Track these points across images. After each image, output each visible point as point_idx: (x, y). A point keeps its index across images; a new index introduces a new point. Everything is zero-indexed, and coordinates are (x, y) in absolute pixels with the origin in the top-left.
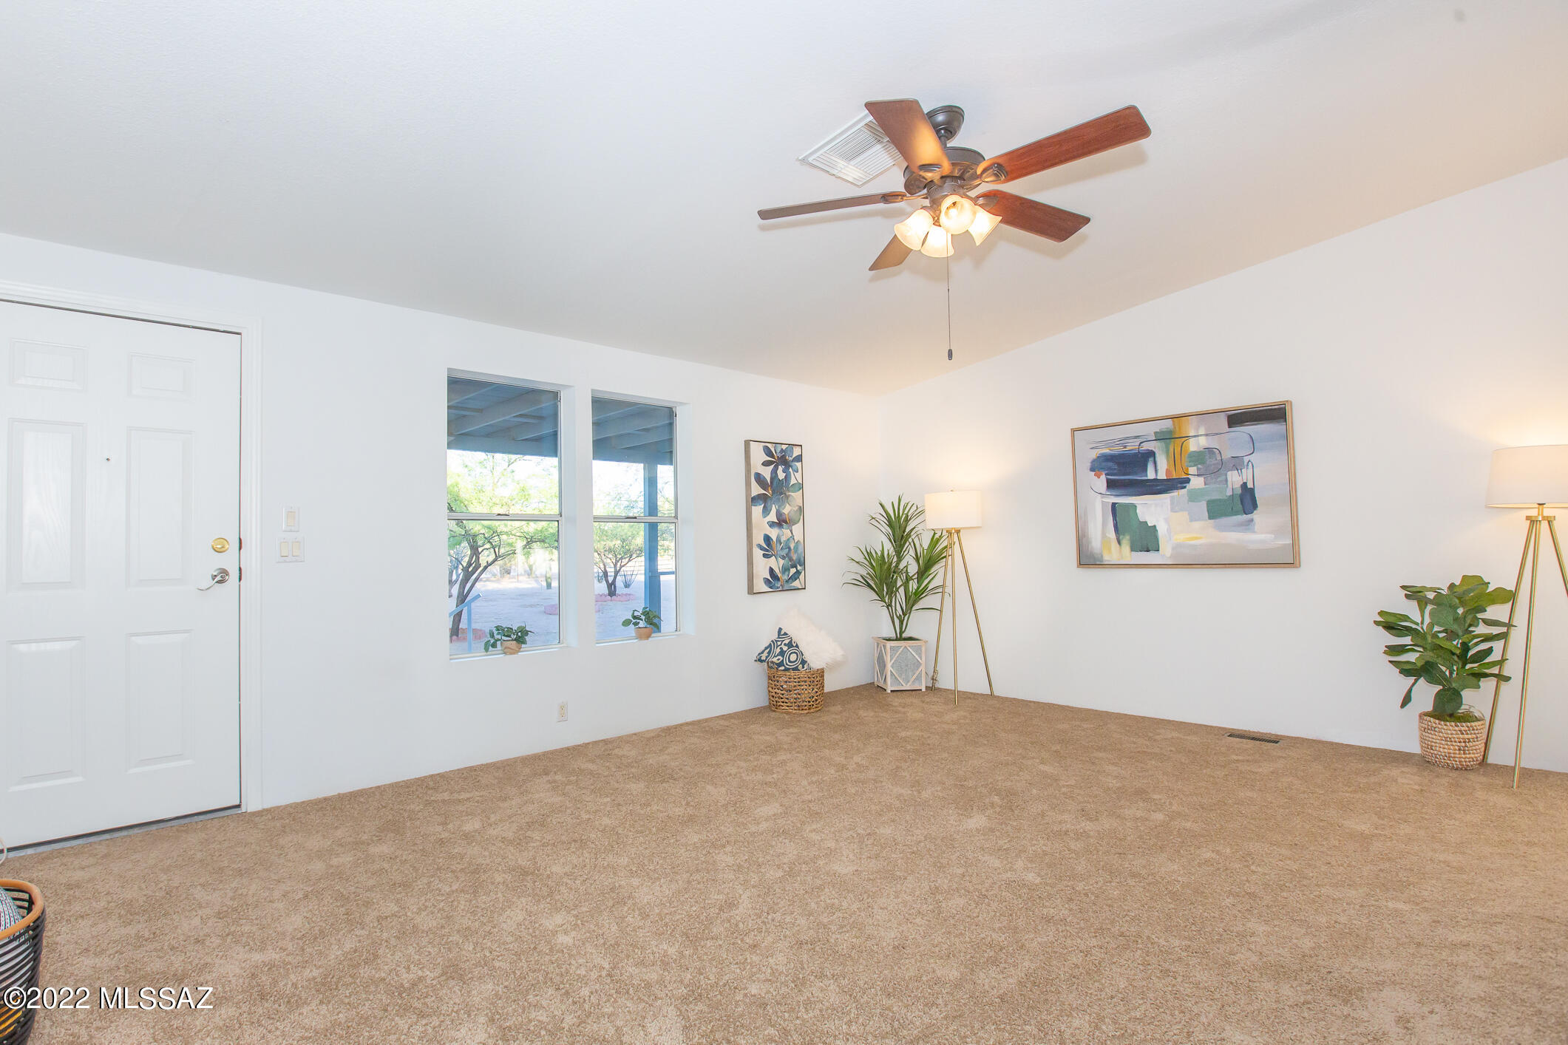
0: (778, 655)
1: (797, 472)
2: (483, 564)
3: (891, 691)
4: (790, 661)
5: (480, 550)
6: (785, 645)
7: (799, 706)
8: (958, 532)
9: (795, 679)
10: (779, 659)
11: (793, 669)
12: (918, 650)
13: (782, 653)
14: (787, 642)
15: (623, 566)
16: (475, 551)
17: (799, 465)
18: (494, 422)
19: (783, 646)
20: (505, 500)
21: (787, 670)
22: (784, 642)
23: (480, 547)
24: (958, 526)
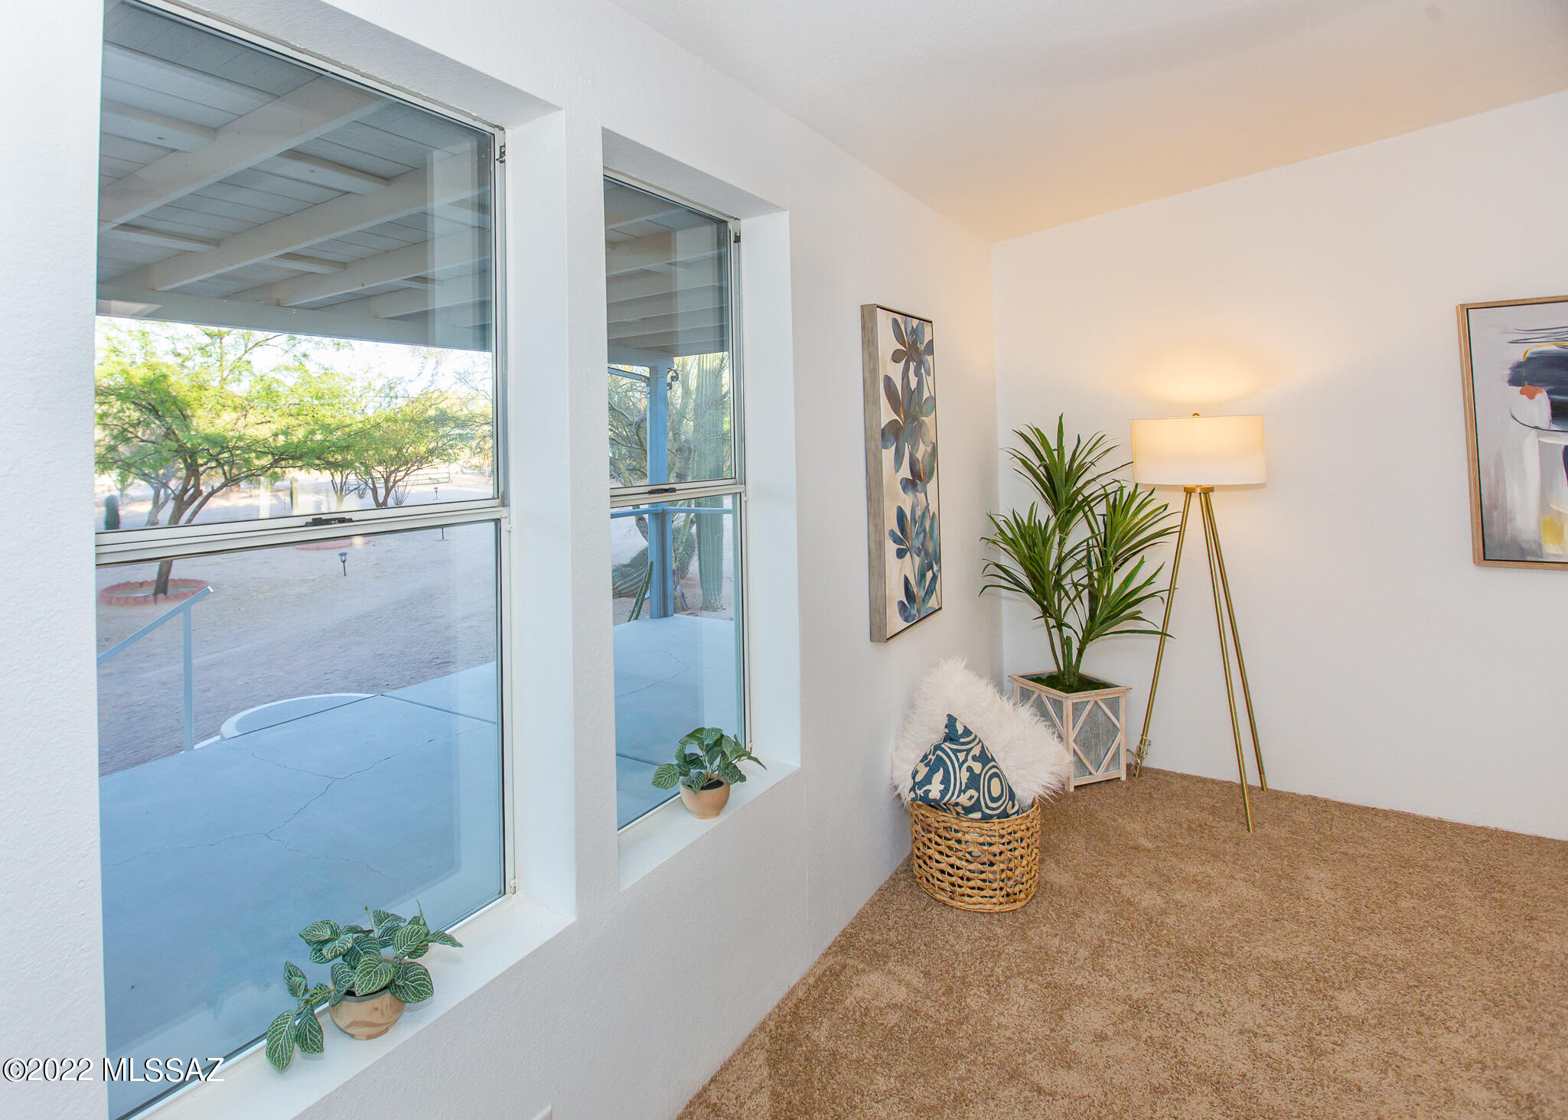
0: (968, 788)
1: (929, 375)
2: (205, 490)
3: (1076, 787)
4: (994, 800)
5: (201, 469)
6: (974, 758)
7: (1008, 895)
8: (1207, 492)
9: (1002, 836)
10: (971, 797)
11: (999, 816)
12: (1114, 705)
13: (974, 781)
14: (976, 751)
15: (399, 480)
16: (193, 471)
17: (929, 358)
18: (230, 268)
19: (970, 762)
20: (238, 401)
21: (986, 818)
22: (972, 754)
23: (202, 465)
24: (1207, 482)
